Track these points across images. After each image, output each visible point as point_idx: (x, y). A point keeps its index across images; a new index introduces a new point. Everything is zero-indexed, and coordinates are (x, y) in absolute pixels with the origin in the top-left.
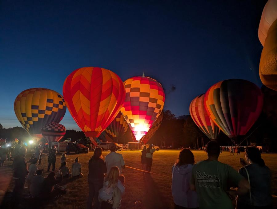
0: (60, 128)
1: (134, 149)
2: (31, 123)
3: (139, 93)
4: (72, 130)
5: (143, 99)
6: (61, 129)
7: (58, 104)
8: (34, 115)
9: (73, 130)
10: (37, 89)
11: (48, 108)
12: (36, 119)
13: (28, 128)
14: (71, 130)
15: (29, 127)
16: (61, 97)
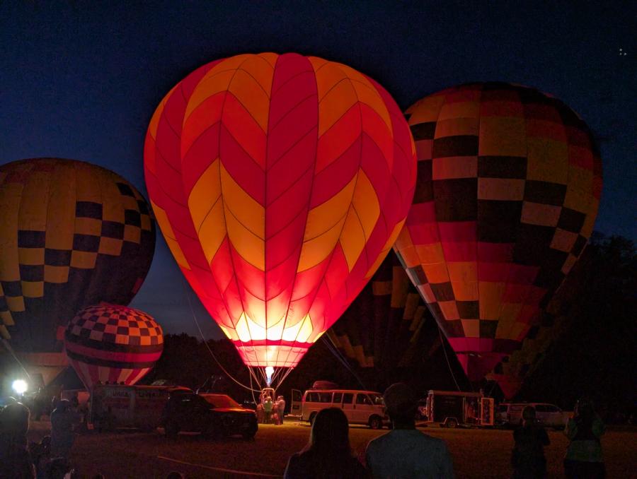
0: (138, 334)
2: (18, 304)
4: (178, 333)
6: (142, 338)
7: (123, 221)
8: (30, 273)
9: (184, 336)
10: (38, 164)
11: (81, 242)
12: (35, 290)
13: (8, 327)
14: (174, 336)
15: (11, 322)
16: (131, 194)
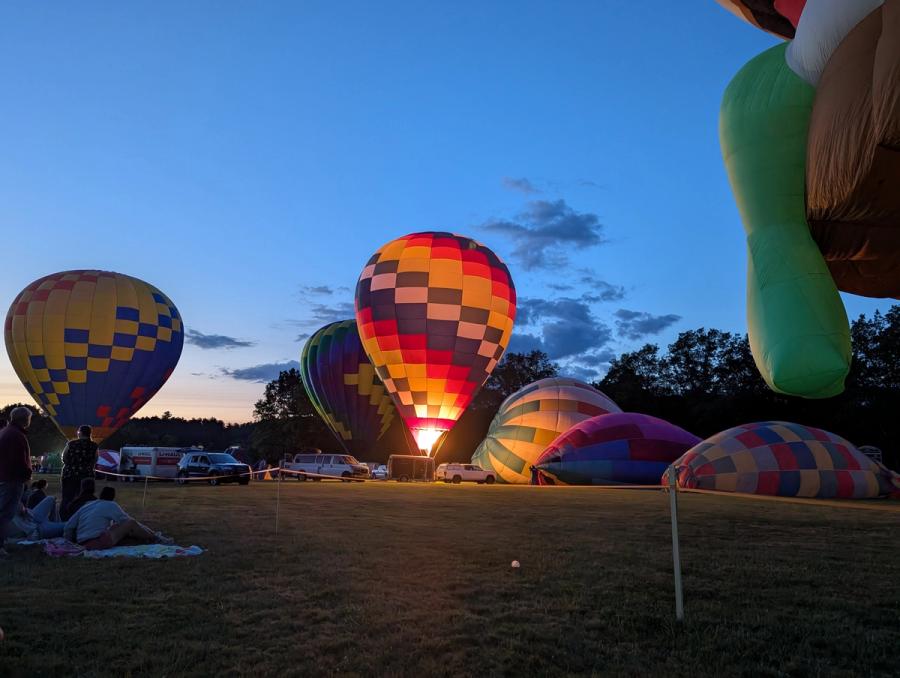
1: (412, 478)
2: (63, 388)
3: (426, 289)
5: (438, 312)
7: (156, 324)
8: (73, 363)
12: (79, 377)
13: (54, 406)
15: (57, 402)
